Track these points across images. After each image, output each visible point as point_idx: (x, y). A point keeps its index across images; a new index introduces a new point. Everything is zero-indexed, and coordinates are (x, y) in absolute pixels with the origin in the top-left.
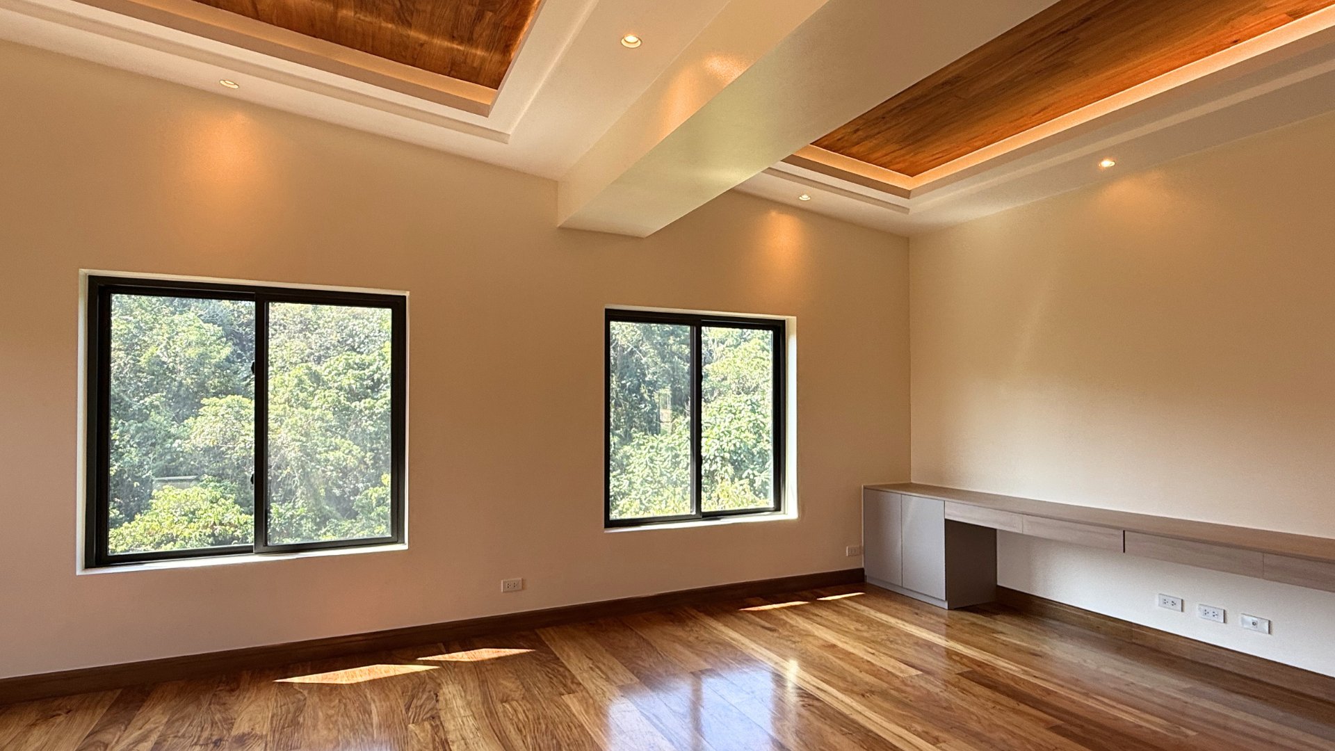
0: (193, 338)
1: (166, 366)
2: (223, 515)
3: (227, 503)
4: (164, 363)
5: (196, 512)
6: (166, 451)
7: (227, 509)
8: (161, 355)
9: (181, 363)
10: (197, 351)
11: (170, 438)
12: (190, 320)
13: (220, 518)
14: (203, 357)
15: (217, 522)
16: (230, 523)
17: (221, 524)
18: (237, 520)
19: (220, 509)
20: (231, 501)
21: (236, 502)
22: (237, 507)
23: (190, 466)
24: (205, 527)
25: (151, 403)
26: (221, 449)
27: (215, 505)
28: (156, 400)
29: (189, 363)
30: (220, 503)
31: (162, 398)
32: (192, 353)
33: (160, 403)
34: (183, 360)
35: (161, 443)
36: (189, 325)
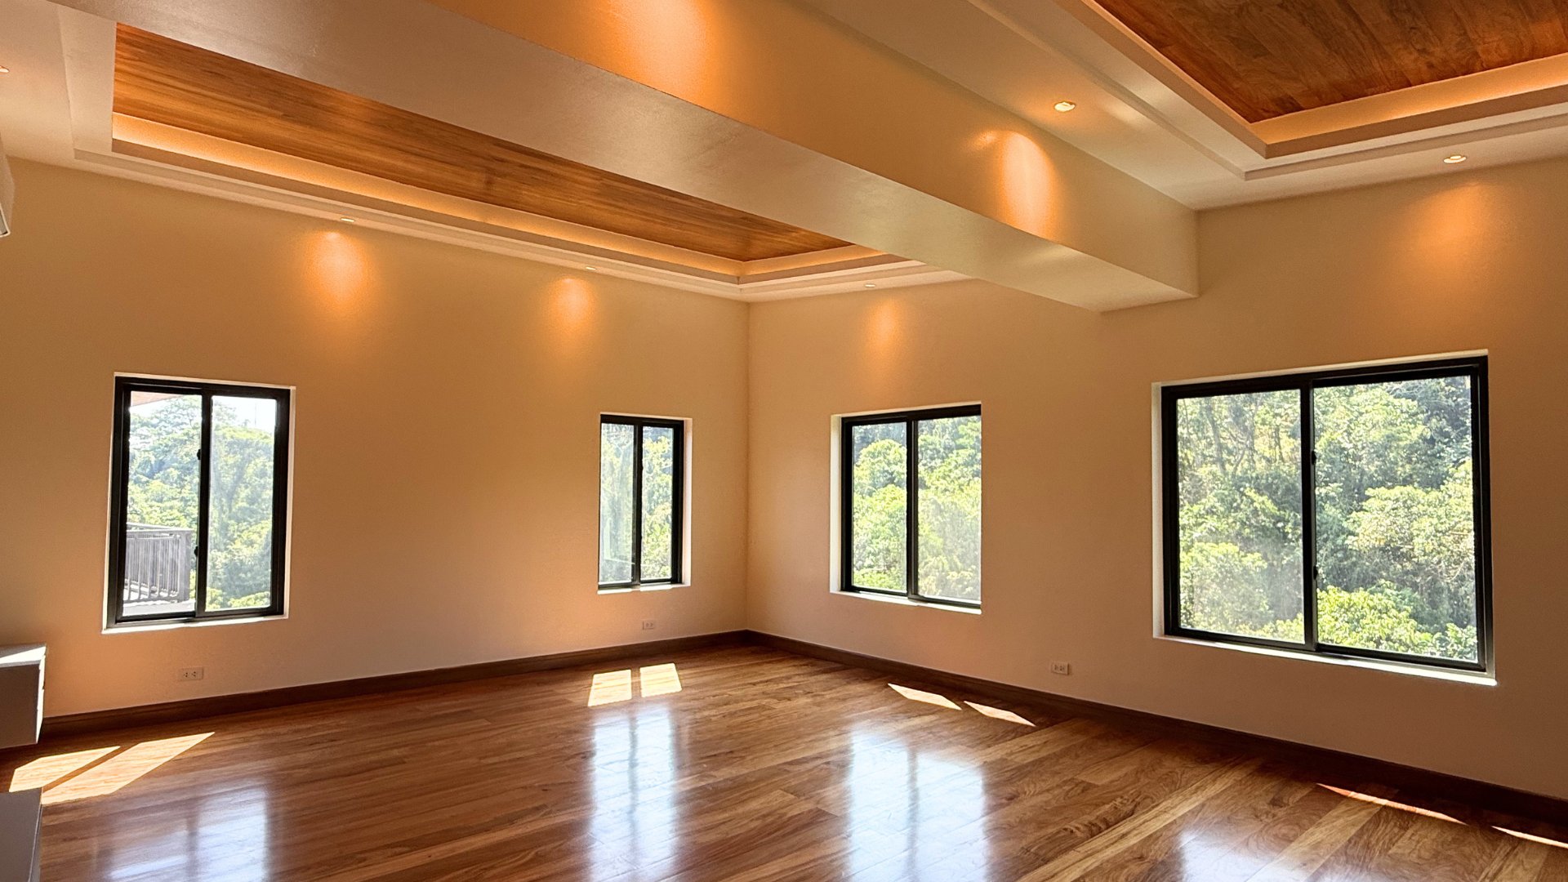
0: (1379, 418)
1: (1346, 452)
2: (1392, 629)
3: (1400, 615)
4: (1344, 449)
5: (1361, 620)
6: (1339, 548)
7: (1399, 623)
8: (1342, 440)
9: (1363, 448)
10: (1383, 434)
11: (1343, 533)
12: (1377, 398)
13: (1387, 631)
14: (1390, 438)
15: (1384, 637)
16: (1400, 640)
17: (1388, 639)
18: (1408, 637)
19: (1390, 621)
20: (1404, 614)
21: (1412, 616)
22: (1413, 621)
23: (1365, 567)
24: (1370, 640)
25: (1326, 495)
26: (1401, 550)
27: (1384, 616)
28: (1333, 491)
29: (1373, 448)
30: (1391, 615)
31: (1339, 489)
32: (1377, 436)
33: (1338, 494)
34: (1365, 445)
35: (1333, 539)
36: (1375, 404)
